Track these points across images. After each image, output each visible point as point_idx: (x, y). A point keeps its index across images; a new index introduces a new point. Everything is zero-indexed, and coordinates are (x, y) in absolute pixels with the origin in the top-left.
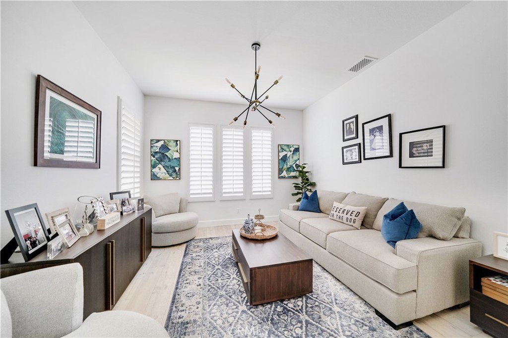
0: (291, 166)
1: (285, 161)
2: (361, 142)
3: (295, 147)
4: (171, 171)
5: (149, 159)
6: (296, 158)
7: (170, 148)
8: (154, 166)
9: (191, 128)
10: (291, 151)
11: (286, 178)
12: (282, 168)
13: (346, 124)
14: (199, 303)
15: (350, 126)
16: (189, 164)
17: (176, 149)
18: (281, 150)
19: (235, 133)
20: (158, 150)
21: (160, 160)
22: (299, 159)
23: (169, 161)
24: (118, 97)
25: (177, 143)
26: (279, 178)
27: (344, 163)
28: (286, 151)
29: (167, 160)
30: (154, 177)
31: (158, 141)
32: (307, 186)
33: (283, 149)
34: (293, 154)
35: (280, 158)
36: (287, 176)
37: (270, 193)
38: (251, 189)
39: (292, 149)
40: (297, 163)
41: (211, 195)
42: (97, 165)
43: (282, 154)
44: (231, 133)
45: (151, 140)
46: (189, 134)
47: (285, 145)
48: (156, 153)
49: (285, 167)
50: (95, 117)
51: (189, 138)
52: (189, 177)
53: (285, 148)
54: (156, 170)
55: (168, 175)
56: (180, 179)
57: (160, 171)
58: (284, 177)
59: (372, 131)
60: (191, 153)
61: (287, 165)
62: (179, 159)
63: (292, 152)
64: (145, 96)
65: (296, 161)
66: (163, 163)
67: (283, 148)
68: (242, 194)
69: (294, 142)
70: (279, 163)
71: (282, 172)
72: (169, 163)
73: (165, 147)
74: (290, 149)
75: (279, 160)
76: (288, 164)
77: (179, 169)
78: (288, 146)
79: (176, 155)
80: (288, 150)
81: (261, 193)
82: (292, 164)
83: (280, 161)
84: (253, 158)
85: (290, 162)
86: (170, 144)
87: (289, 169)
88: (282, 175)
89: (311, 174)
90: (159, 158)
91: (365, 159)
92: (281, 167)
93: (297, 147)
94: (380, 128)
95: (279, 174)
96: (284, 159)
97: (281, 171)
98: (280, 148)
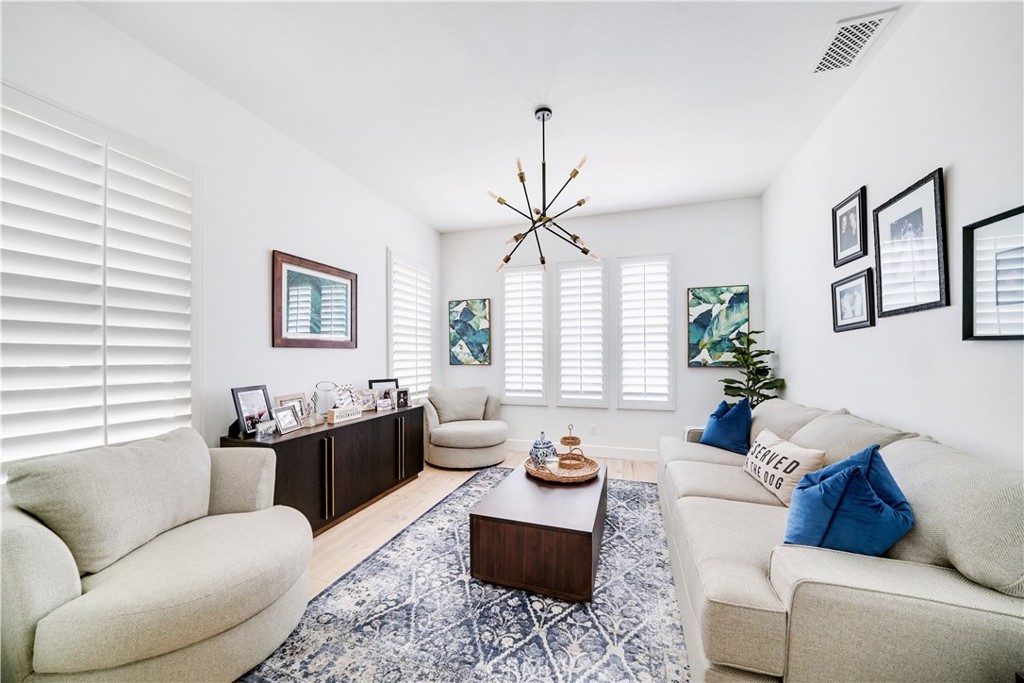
0: (723, 339)
1: (704, 327)
2: (873, 266)
3: (734, 290)
4: (476, 351)
5: (448, 332)
6: (737, 316)
7: (474, 312)
8: (453, 343)
9: (506, 275)
10: (722, 303)
11: (710, 367)
12: (698, 344)
13: (841, 217)
14: (420, 549)
15: (848, 221)
16: (503, 338)
17: (483, 314)
18: (695, 301)
19: (584, 275)
20: (458, 318)
21: (462, 334)
22: (748, 320)
23: (474, 334)
24: (387, 249)
25: (484, 304)
26: (690, 365)
27: (837, 328)
28: (709, 303)
29: (471, 333)
30: (454, 361)
31: (459, 302)
32: (761, 388)
33: (700, 298)
34: (728, 308)
35: (692, 320)
36: (710, 361)
37: (665, 399)
38: (621, 386)
39: (727, 297)
40: (744, 329)
41: (540, 395)
42: (353, 343)
43: (697, 311)
44: (577, 275)
45: (450, 303)
46: (503, 285)
47: (705, 288)
48: (456, 322)
49: (706, 339)
50: (349, 282)
51: (503, 293)
52: (504, 361)
53: (705, 295)
54: (456, 349)
55: (472, 357)
56: (490, 364)
57: (462, 351)
58: (703, 365)
59: (897, 228)
60: (507, 318)
61: (711, 335)
62: (488, 331)
63: (726, 304)
64: (442, 235)
65: (738, 325)
66: (465, 338)
67: (701, 295)
68: (600, 397)
69: (731, 278)
70: (689, 332)
71: (699, 352)
72: (474, 337)
73: (468, 313)
74: (721, 296)
75: (689, 324)
76: (715, 332)
77: (489, 348)
78: (714, 290)
79: (484, 324)
80: (713, 299)
81: (642, 398)
82: (727, 332)
83: (692, 327)
84: (625, 323)
85: (722, 329)
86: (475, 306)
87: (715, 347)
88: (698, 359)
89: (777, 358)
90: (461, 330)
91: (883, 315)
92: (694, 341)
93: (741, 290)
94: (916, 217)
95: (690, 357)
96: (704, 322)
97: (694, 349)
98: (691, 297)
